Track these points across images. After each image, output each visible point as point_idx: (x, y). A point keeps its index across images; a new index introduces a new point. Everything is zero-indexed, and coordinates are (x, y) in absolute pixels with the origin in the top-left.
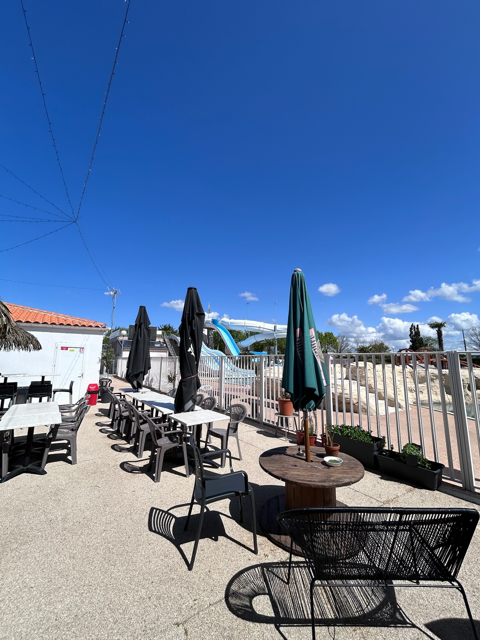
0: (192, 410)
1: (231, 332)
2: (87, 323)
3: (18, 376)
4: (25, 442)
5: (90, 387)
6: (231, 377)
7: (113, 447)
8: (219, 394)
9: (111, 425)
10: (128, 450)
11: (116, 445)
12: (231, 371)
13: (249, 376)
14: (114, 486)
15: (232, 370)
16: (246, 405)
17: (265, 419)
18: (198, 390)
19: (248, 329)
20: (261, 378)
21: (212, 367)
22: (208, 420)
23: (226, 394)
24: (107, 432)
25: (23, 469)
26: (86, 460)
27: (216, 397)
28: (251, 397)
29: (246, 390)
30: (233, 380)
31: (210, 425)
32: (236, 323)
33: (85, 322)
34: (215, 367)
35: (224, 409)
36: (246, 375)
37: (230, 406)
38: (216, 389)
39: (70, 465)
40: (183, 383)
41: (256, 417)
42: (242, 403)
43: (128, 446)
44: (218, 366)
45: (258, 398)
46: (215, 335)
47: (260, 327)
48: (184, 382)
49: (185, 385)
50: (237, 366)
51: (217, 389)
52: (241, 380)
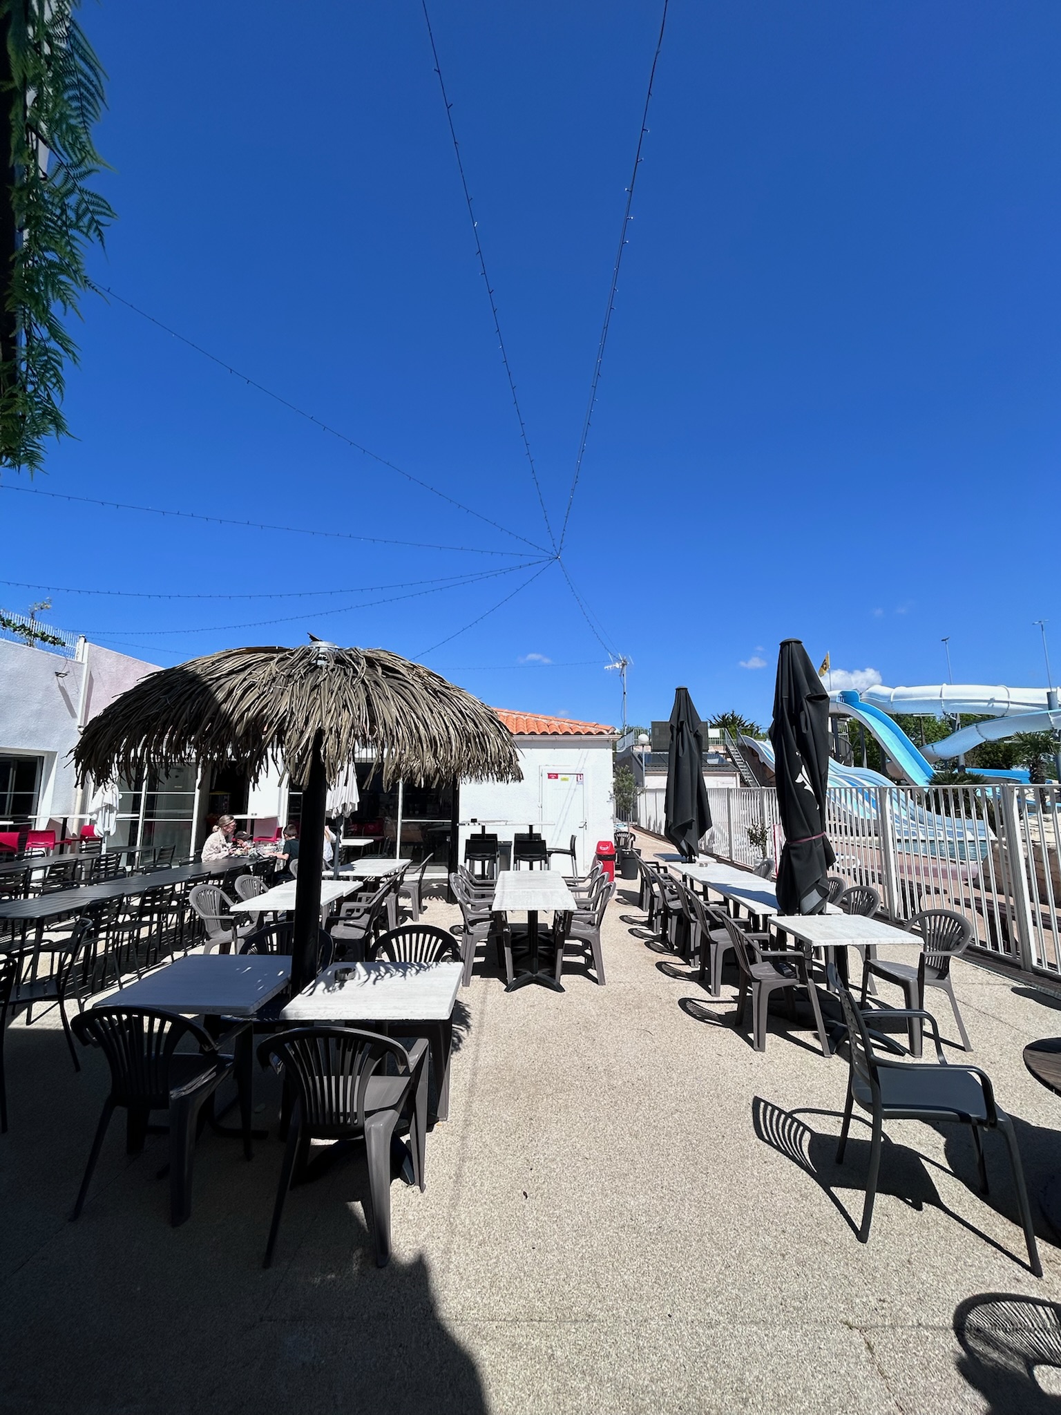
0: (821, 913)
1: (899, 718)
2: (583, 727)
3: (499, 823)
4: (525, 933)
5: (601, 848)
6: (915, 838)
7: (659, 965)
8: (884, 880)
9: (649, 924)
10: (691, 977)
11: (665, 963)
12: (911, 821)
13: (970, 837)
14: (676, 1038)
15: (913, 819)
16: (969, 914)
17: (1039, 961)
18: (831, 868)
19: (953, 707)
20: (1012, 843)
21: (855, 813)
22: (865, 940)
23: (902, 881)
24: (643, 936)
25: (532, 977)
26: (620, 982)
27: (876, 887)
28: (984, 896)
29: (964, 873)
30: (922, 846)
31: (868, 951)
32: (911, 696)
33: (579, 727)
34: (866, 812)
35: (902, 918)
36: (961, 834)
37: (917, 911)
38: (872, 867)
39: (595, 984)
40: (792, 852)
41: (1008, 949)
42: (956, 909)
43: (688, 969)
44: (874, 811)
45: (1007, 900)
46: (853, 729)
47: (992, 700)
48: (794, 848)
49: (797, 856)
50: (929, 809)
51: (876, 867)
52: (946, 848)
